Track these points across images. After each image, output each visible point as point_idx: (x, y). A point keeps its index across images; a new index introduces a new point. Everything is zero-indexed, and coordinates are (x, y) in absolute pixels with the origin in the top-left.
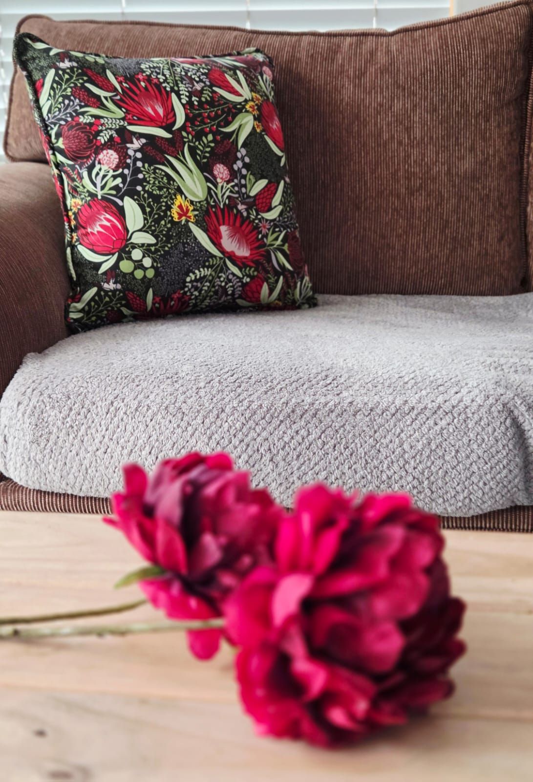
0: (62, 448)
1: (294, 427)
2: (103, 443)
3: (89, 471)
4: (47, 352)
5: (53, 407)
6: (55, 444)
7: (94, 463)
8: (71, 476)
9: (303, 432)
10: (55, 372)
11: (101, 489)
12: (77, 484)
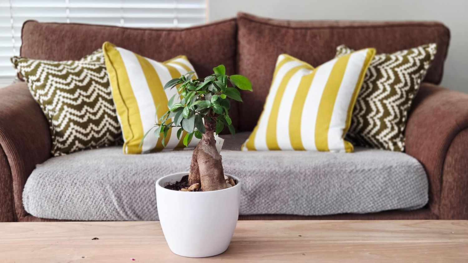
0: (52, 200)
1: (145, 188)
2: (70, 197)
3: (64, 209)
4: (44, 163)
5: (49, 184)
6: (50, 198)
7: (65, 206)
8: (56, 212)
9: (148, 190)
10: (49, 170)
11: (68, 216)
12: (59, 215)
